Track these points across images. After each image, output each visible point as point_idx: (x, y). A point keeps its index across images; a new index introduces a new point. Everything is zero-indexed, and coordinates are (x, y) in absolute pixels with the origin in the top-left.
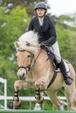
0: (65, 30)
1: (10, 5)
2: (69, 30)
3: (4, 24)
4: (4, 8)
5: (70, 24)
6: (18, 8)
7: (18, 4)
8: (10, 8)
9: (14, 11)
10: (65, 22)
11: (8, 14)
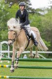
0: (39, 16)
1: (11, 3)
2: (41, 17)
3: (8, 13)
4: (8, 5)
5: (41, 13)
6: (15, 5)
7: (15, 3)
8: (11, 5)
9: (13, 7)
10: (39, 12)
11: (10, 8)
